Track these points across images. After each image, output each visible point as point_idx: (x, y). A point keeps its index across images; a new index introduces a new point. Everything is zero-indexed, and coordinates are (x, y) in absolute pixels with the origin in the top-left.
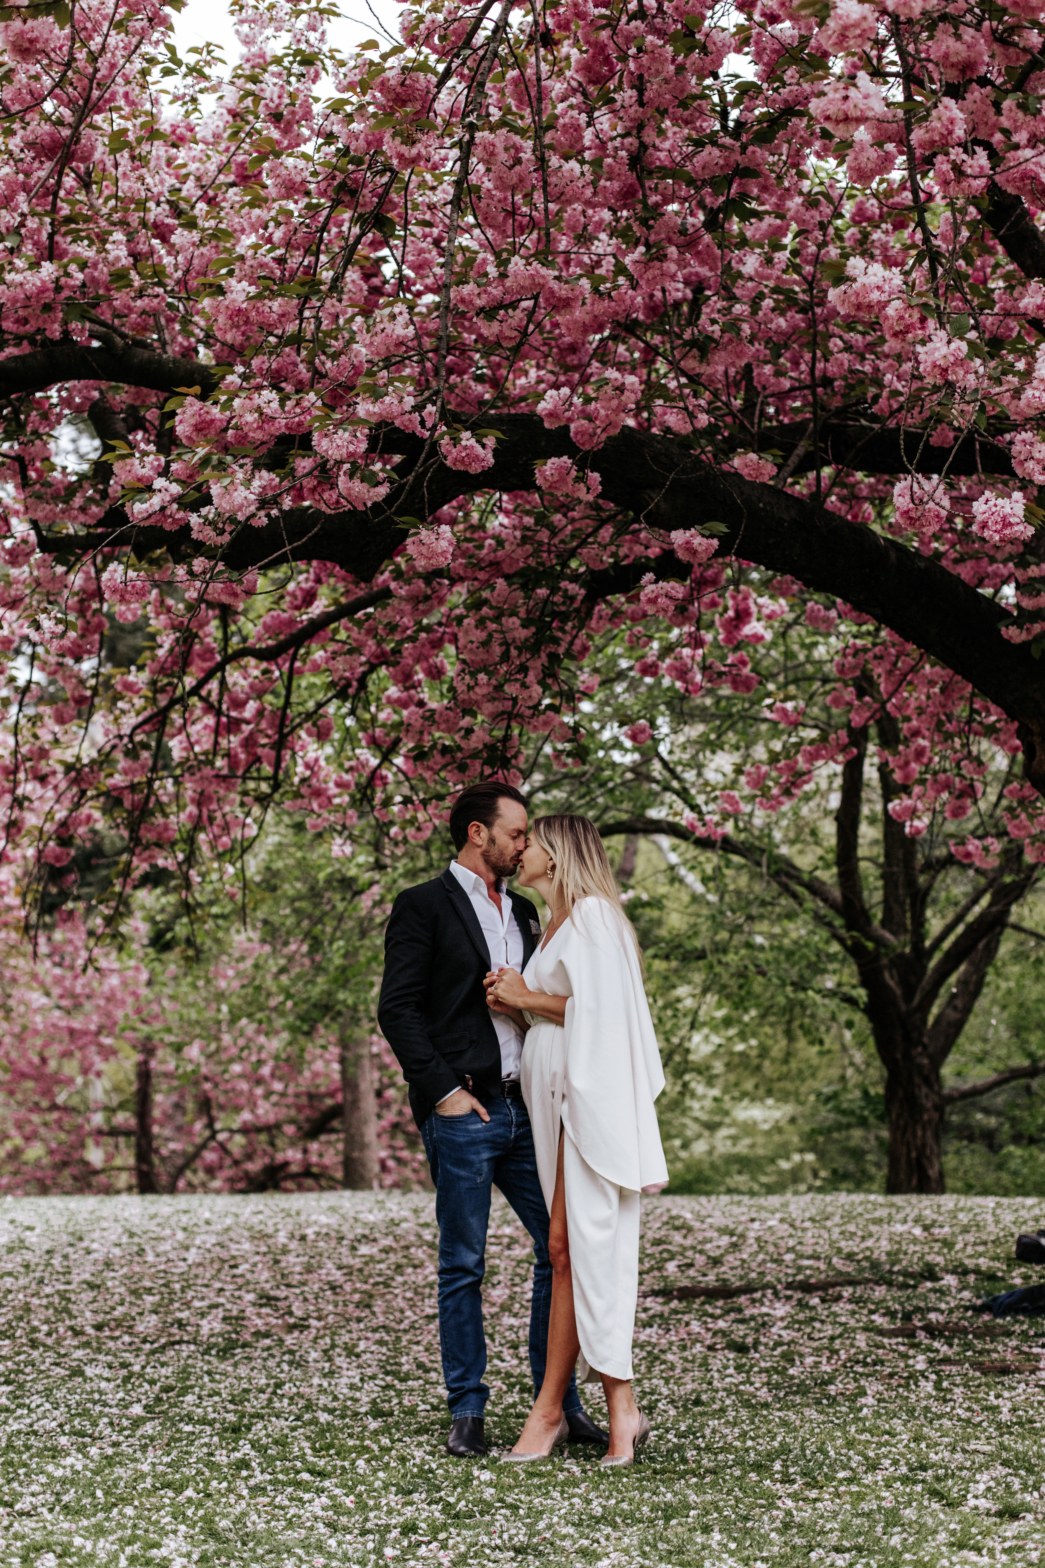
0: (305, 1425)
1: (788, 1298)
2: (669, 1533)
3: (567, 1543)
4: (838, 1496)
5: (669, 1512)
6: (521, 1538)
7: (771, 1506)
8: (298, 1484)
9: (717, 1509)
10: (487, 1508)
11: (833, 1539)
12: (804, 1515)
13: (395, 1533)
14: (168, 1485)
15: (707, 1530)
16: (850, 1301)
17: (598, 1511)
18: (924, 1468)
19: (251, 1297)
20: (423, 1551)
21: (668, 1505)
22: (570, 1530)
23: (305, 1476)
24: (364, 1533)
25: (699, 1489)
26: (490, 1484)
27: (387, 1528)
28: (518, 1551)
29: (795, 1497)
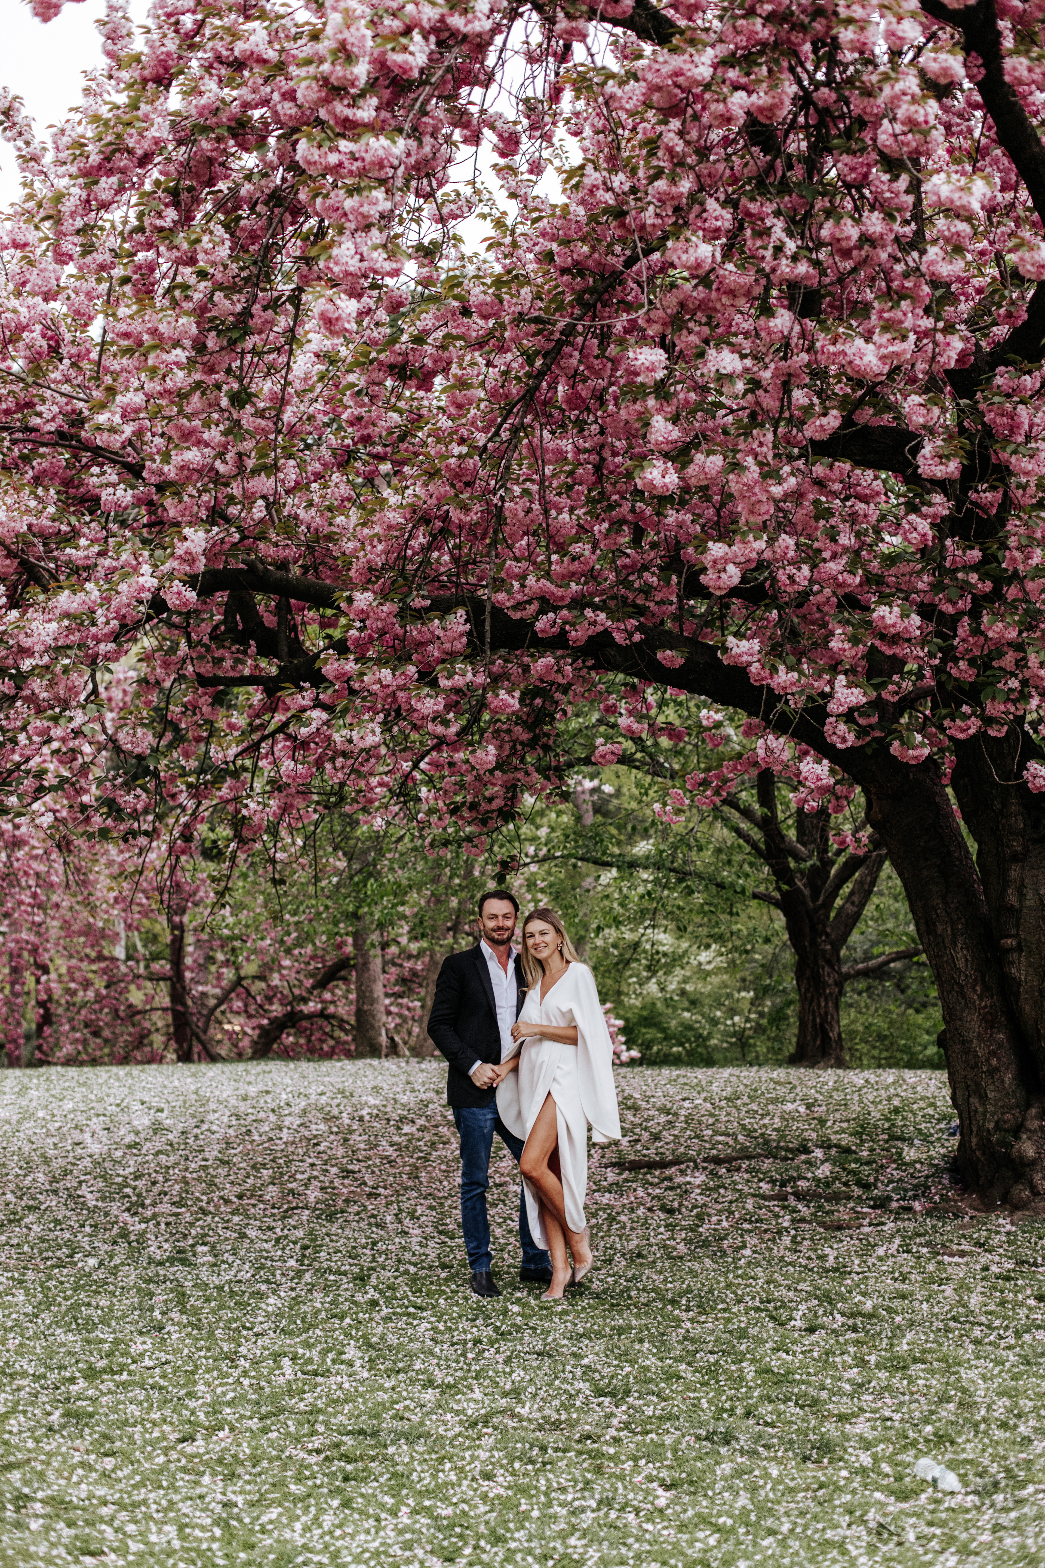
0: (402, 1274)
1: (705, 1169)
2: (620, 1344)
3: (564, 1350)
4: (717, 1319)
5: (620, 1331)
6: (539, 1347)
7: (678, 1326)
8: (409, 1315)
9: (648, 1329)
10: (519, 1329)
11: (710, 1346)
12: (696, 1331)
13: (470, 1345)
14: (334, 1316)
15: (641, 1341)
16: (747, 1171)
17: (581, 1331)
18: (769, 1302)
19: (334, 1170)
20: (486, 1354)
21: (620, 1327)
22: (565, 1342)
23: (411, 1310)
24: (453, 1345)
25: (638, 1316)
26: (519, 1314)
27: (465, 1342)
28: (539, 1354)
29: (692, 1321)
